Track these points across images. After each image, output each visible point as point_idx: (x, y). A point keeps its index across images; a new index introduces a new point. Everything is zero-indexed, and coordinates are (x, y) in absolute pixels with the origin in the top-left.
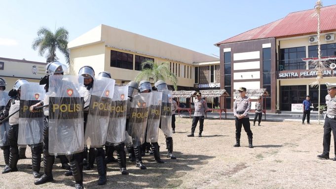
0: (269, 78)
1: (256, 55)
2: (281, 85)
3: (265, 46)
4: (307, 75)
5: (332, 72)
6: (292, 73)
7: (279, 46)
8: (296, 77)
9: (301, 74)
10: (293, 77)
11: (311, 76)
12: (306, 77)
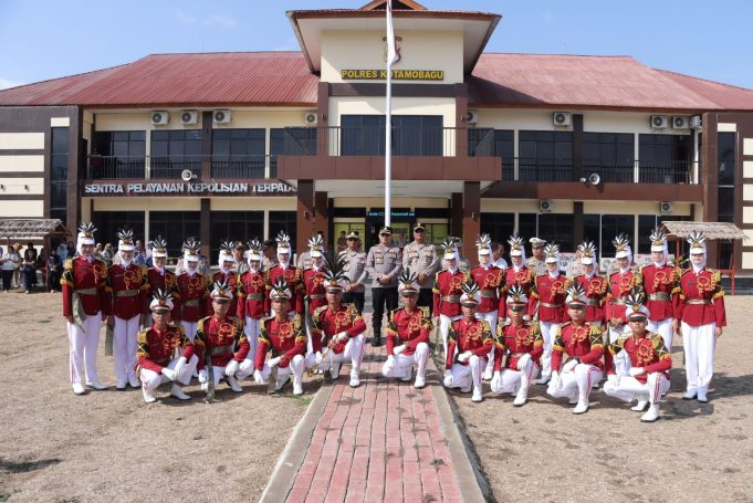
0: (63, 195)
1: (37, 140)
2: (96, 209)
3: (56, 122)
4: (141, 190)
5: (185, 187)
6: (111, 186)
7: (93, 126)
8: (119, 194)
9: (129, 189)
10: (113, 194)
11: (148, 194)
12: (140, 194)
